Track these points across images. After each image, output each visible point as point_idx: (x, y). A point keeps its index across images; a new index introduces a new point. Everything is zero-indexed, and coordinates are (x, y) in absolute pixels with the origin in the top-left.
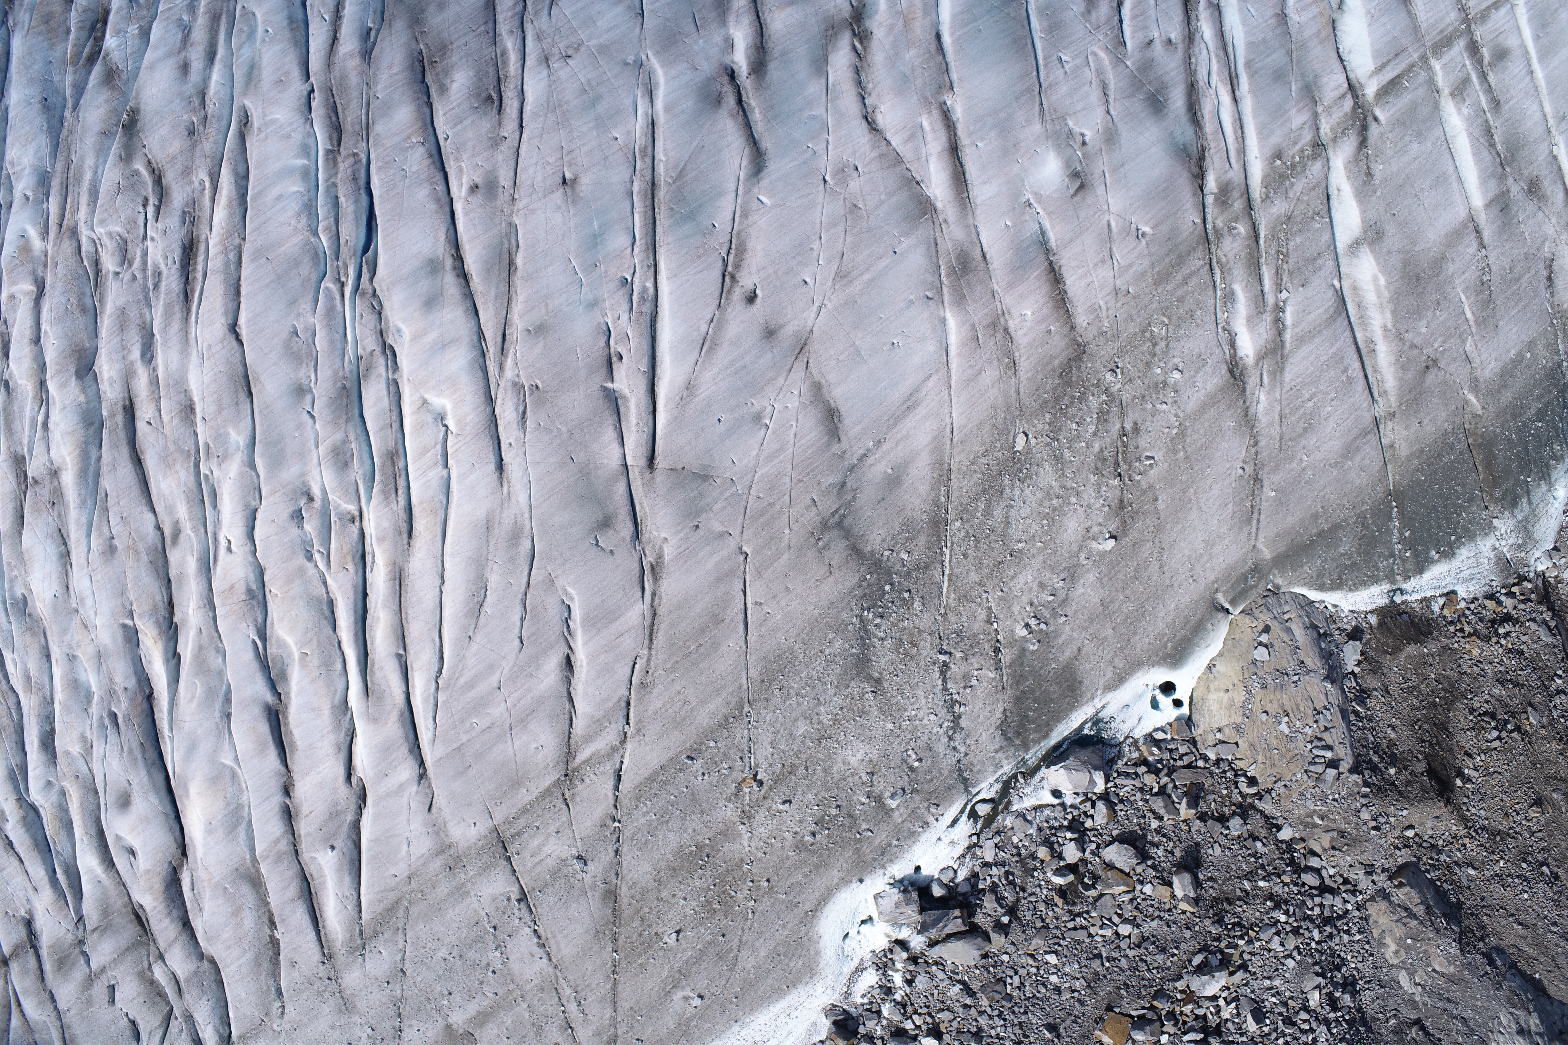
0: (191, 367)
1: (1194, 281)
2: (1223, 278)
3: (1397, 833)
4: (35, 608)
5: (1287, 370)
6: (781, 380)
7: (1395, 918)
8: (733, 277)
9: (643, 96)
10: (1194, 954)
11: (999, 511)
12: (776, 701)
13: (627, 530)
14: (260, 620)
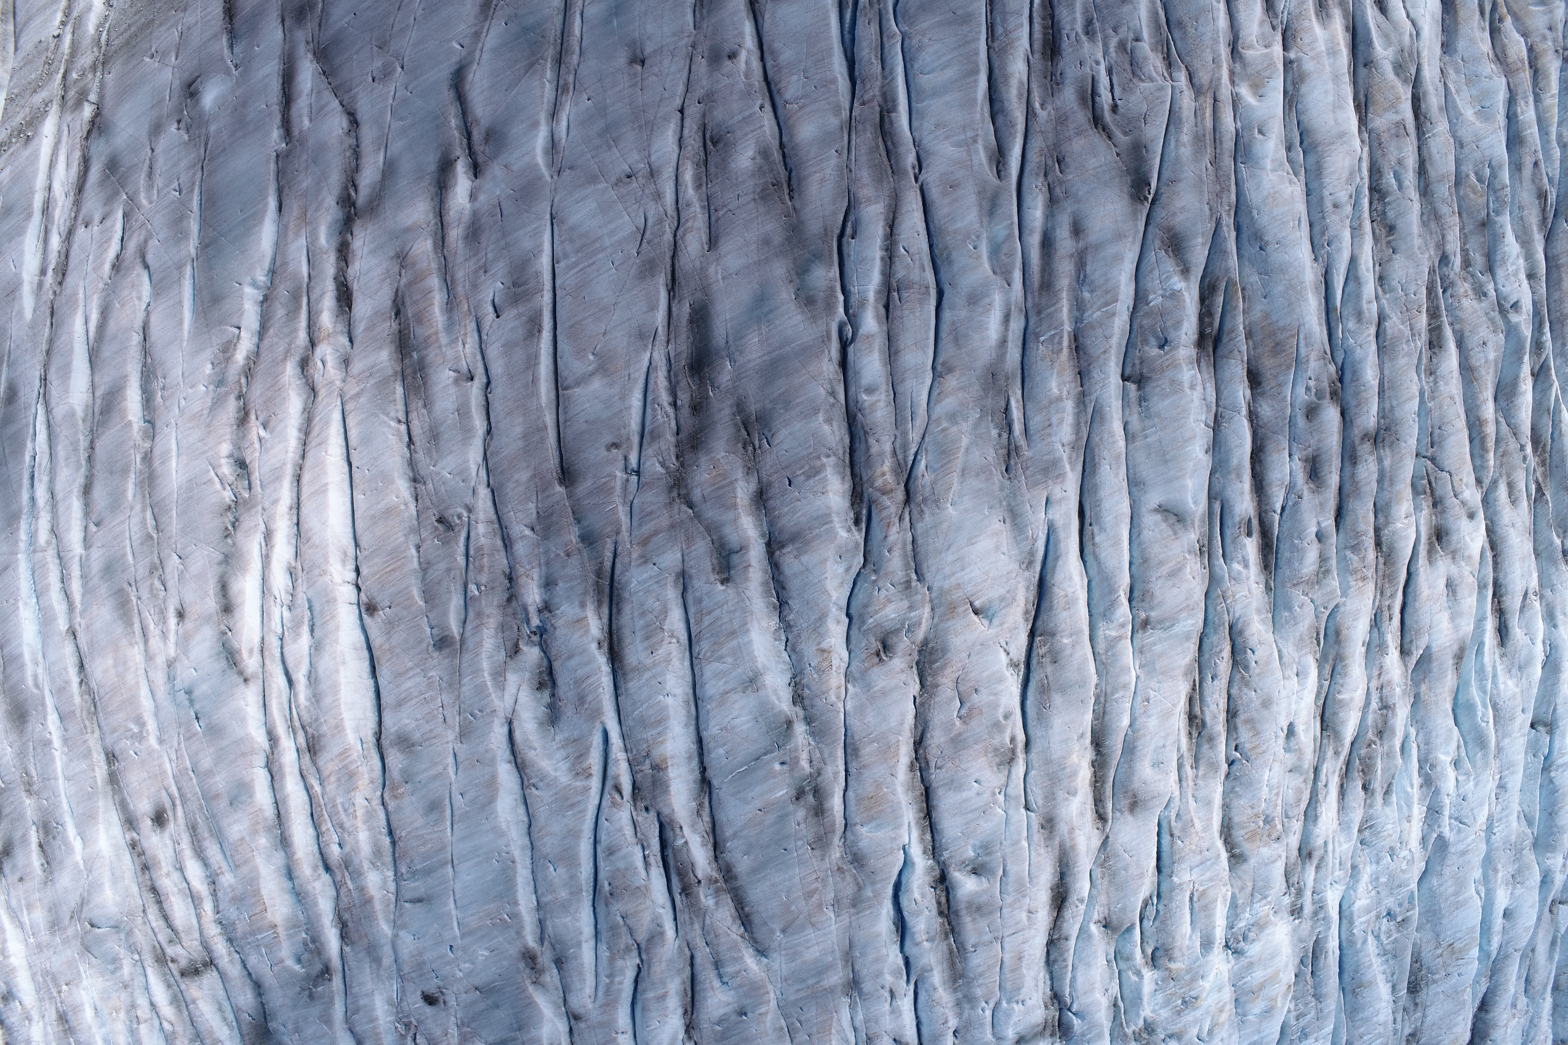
2: (100, 37)
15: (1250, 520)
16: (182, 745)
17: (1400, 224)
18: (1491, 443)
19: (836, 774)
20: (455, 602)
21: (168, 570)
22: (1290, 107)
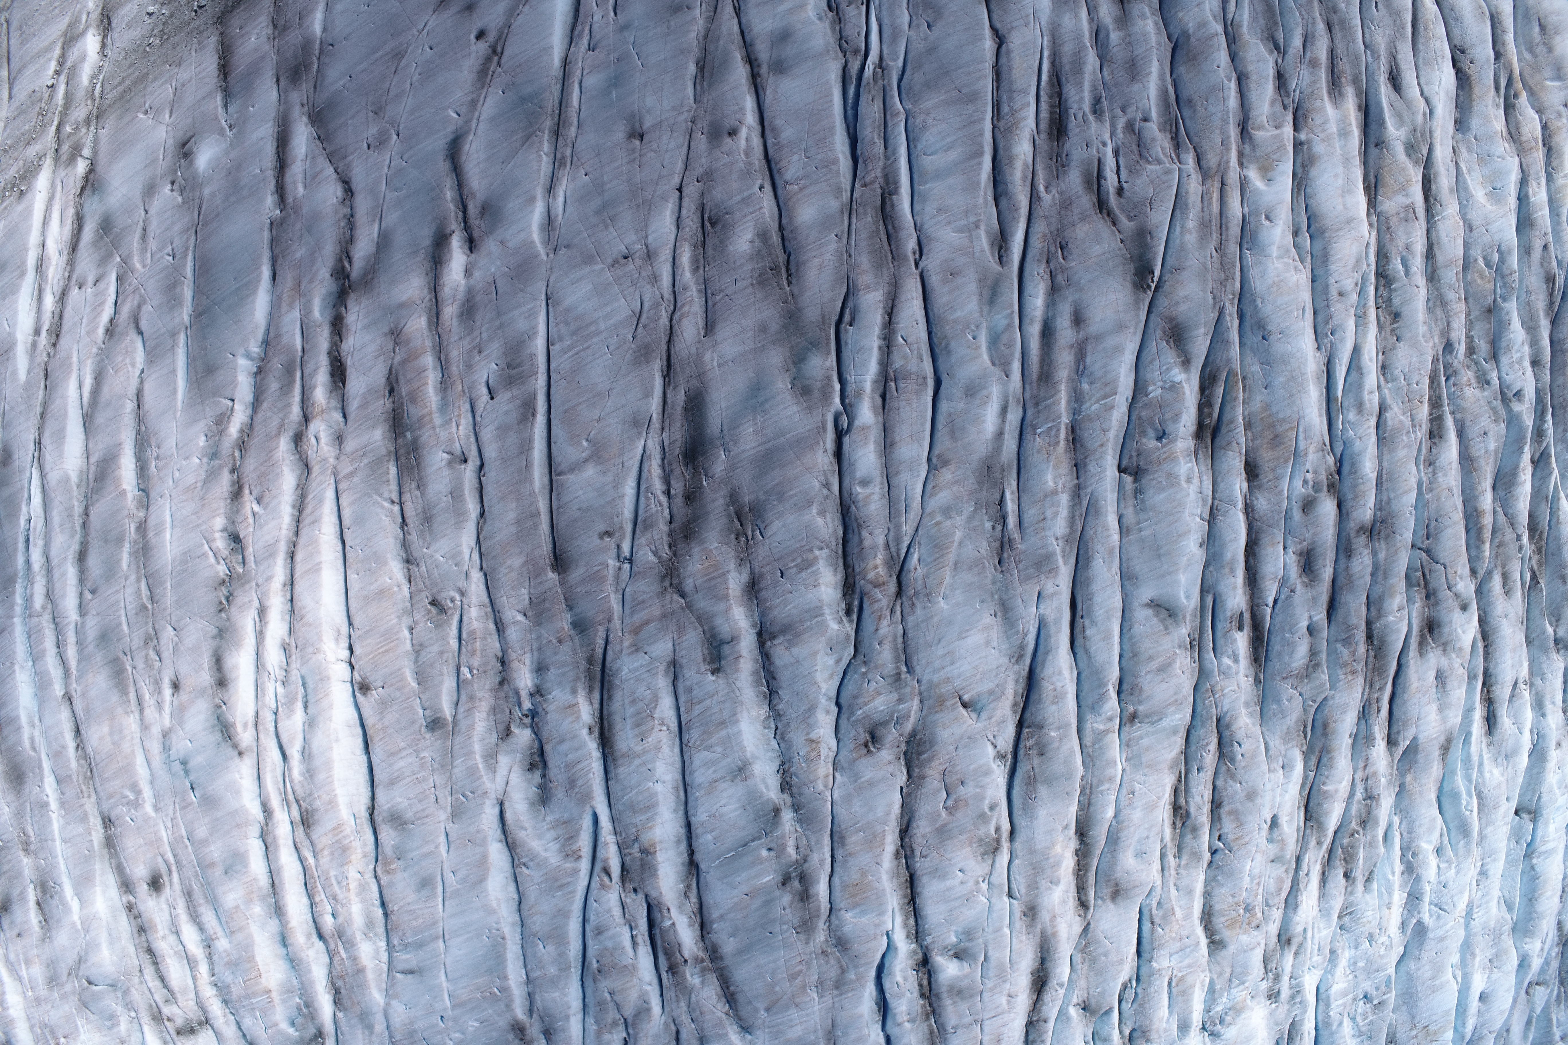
1: (118, 82)
2: (94, 90)
5: (66, 26)
8: (494, 52)
9: (556, 216)
15: (1241, 613)
16: (178, 814)
17: (1405, 312)
18: (1487, 534)
19: (822, 861)
20: (448, 684)
21: (163, 641)
22: (1299, 190)
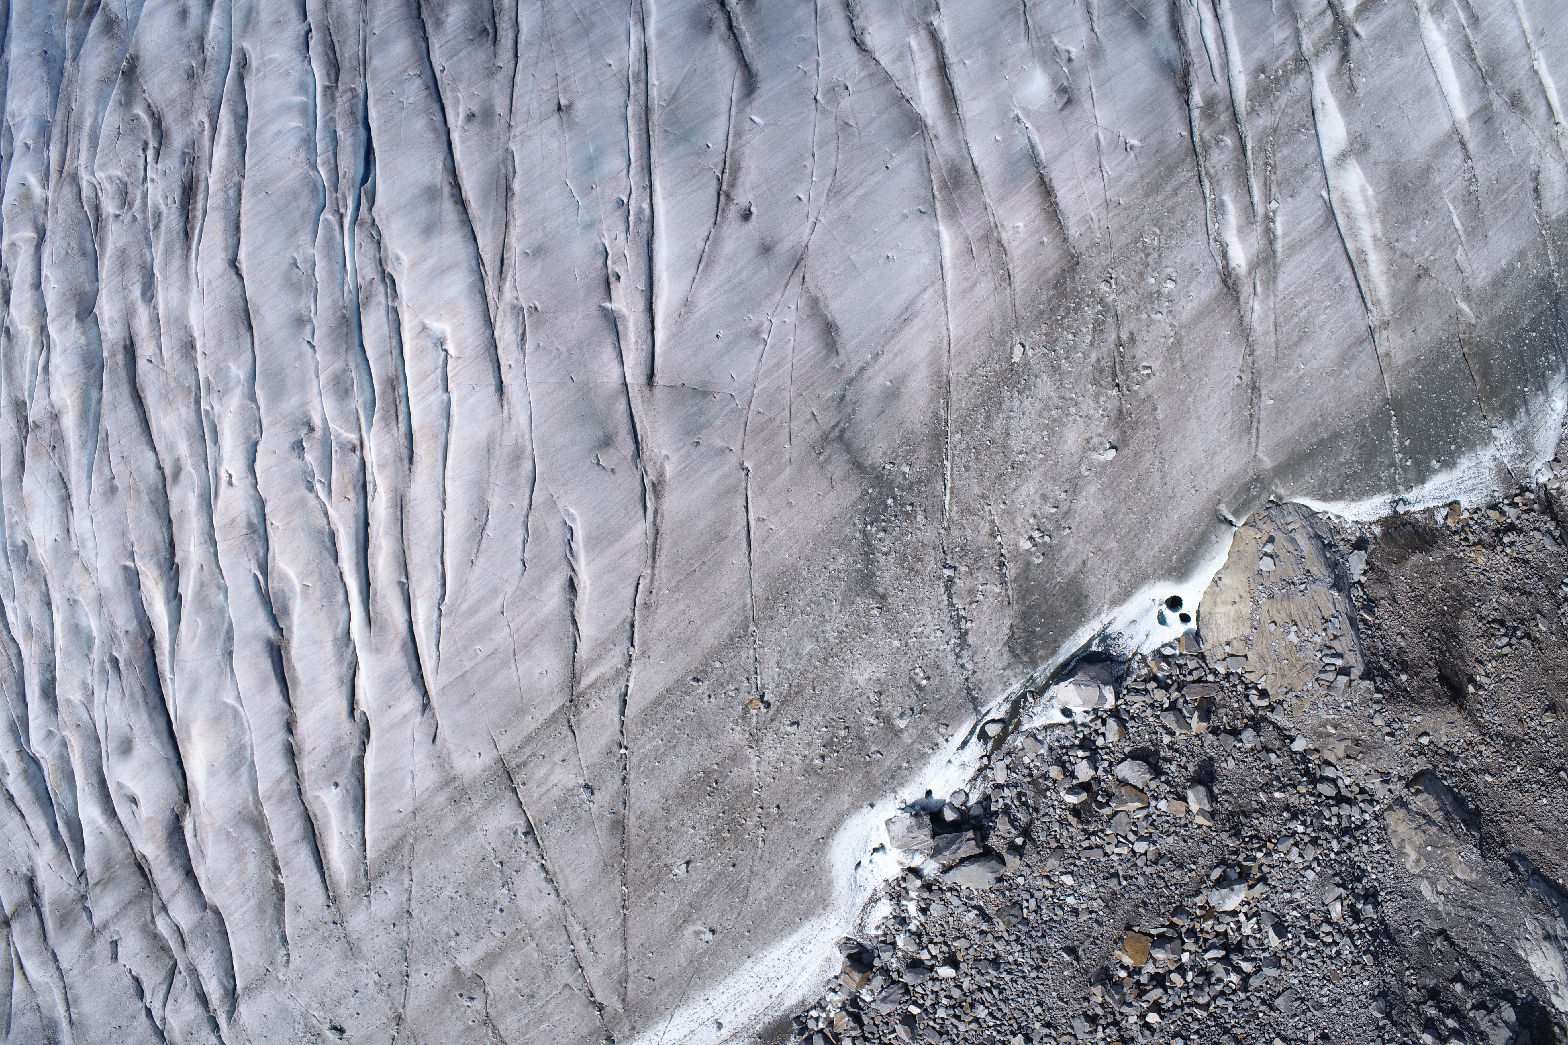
0: (192, 303)
1: (1183, 192)
2: (1213, 190)
3: (1411, 740)
4: (35, 554)
5: (1280, 279)
6: (778, 295)
7: (1414, 825)
8: (728, 196)
9: (635, 24)
10: (1212, 868)
11: (999, 422)
12: (781, 619)
13: (628, 448)
14: (261, 554)
